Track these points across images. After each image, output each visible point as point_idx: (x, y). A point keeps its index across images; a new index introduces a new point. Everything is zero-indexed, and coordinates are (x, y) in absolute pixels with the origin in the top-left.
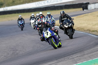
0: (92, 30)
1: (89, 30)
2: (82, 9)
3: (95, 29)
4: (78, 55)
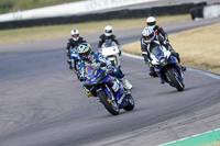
1: (207, 65)
2: (189, 16)
4: (181, 121)
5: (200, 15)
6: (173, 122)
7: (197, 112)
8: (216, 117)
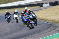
0: (45, 19)
1: (44, 20)
2: (39, 7)
3: (47, 19)
5: (42, 6)
6: (35, 35)
7: (41, 32)
8: (46, 33)
